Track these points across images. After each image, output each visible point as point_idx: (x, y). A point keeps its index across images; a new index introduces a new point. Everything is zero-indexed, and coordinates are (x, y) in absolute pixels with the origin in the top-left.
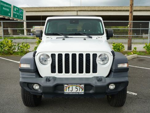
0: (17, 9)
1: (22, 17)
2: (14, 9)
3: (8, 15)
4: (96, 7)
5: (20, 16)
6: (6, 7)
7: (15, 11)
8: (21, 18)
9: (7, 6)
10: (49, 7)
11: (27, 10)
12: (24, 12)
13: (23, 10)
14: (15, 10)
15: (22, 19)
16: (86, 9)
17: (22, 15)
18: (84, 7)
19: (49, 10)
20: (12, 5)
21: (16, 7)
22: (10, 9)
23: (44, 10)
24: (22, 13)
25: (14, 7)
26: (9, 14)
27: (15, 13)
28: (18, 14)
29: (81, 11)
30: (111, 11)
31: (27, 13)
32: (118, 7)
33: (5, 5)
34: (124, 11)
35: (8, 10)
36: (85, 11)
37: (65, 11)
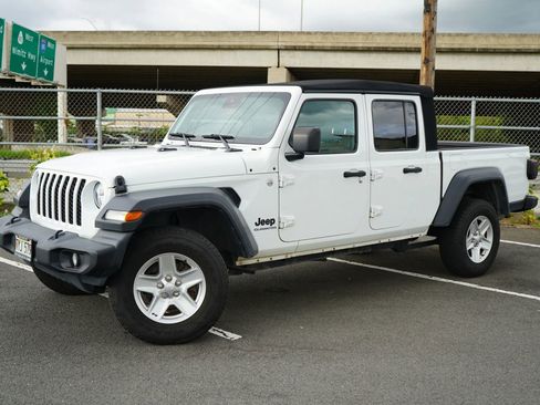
0: (27, 35)
1: (51, 69)
2: (15, 35)
4: (358, 34)
5: (42, 66)
7: (19, 47)
8: (46, 72)
10: (162, 33)
11: (71, 42)
12: (60, 50)
13: (54, 42)
14: (20, 42)
15: (50, 76)
16: (317, 41)
17: (48, 62)
19: (161, 42)
20: (9, 22)
21: (25, 31)
23: (144, 42)
24: (51, 54)
25: (17, 28)
27: (20, 53)
28: (32, 57)
29: (295, 49)
31: (71, 52)
32: (450, 35)
34: (473, 52)
36: (312, 49)
37: (230, 49)
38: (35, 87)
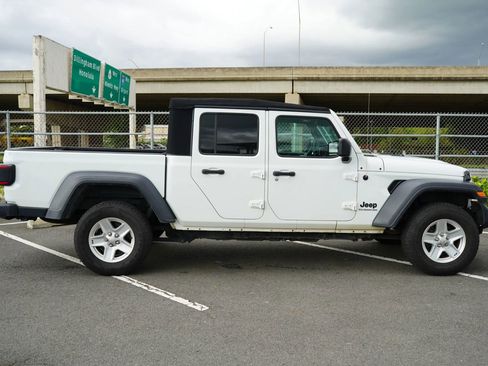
0: (114, 73)
1: (127, 97)
2: (106, 74)
3: (92, 93)
4: (352, 68)
5: (122, 94)
6: (87, 69)
7: (109, 81)
8: (124, 99)
9: (90, 65)
10: (206, 69)
12: (133, 82)
13: (129, 77)
14: (110, 77)
15: (127, 102)
16: (322, 74)
17: (125, 92)
18: (316, 68)
19: (206, 76)
20: (103, 63)
21: (113, 69)
22: (97, 73)
23: (191, 76)
24: (127, 86)
25: (108, 67)
26: (94, 90)
27: (109, 85)
28: (116, 88)
29: (305, 79)
30: (398, 80)
31: (139, 84)
33: (85, 63)
34: (439, 80)
35: (92, 77)
36: (318, 80)
37: (256, 80)
38: (116, 110)
